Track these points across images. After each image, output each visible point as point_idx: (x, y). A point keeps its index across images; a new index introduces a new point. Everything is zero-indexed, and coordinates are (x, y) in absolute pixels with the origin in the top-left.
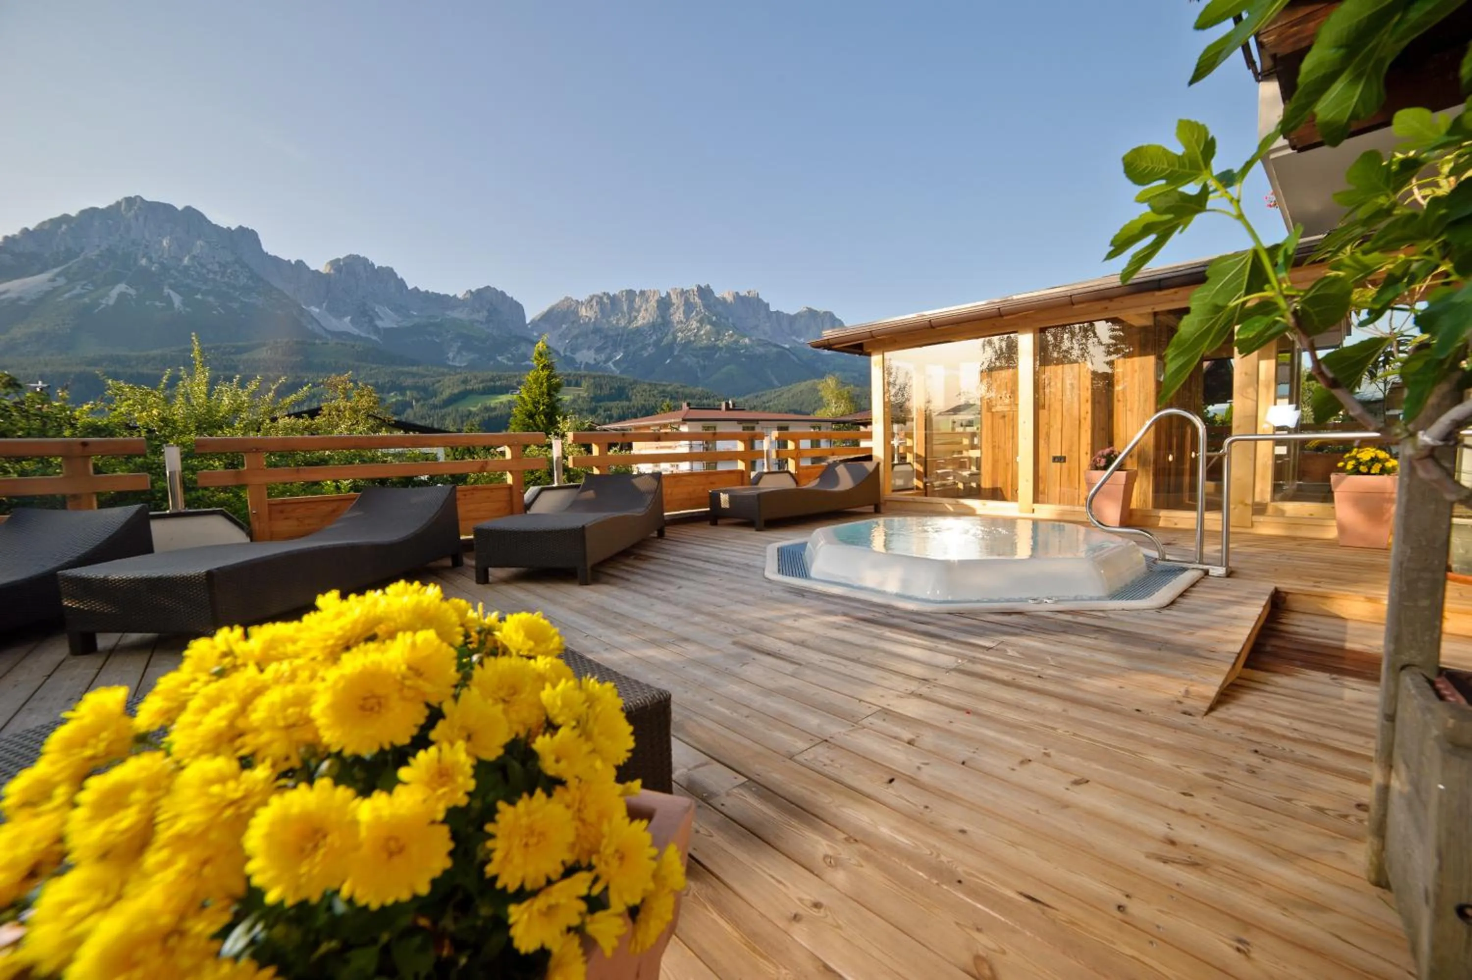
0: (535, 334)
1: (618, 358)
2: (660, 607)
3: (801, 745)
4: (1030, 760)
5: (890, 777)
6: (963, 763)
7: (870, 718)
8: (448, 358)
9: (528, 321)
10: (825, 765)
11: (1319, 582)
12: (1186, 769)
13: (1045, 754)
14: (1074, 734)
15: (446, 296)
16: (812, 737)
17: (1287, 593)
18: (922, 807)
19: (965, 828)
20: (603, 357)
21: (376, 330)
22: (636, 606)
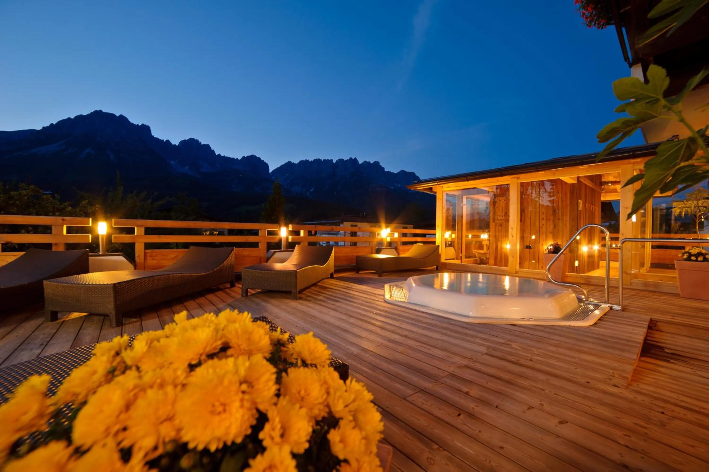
0: (273, 178)
1: (312, 190)
2: (333, 313)
3: (410, 392)
4: (533, 408)
5: (459, 413)
6: (497, 407)
7: (443, 379)
8: (232, 187)
9: (270, 171)
10: (423, 404)
11: (675, 316)
12: (622, 420)
13: (541, 404)
14: (555, 394)
15: (233, 159)
16: (415, 388)
17: (657, 321)
18: (478, 432)
19: (503, 446)
20: (304, 190)
21: (200, 173)
22: (321, 312)
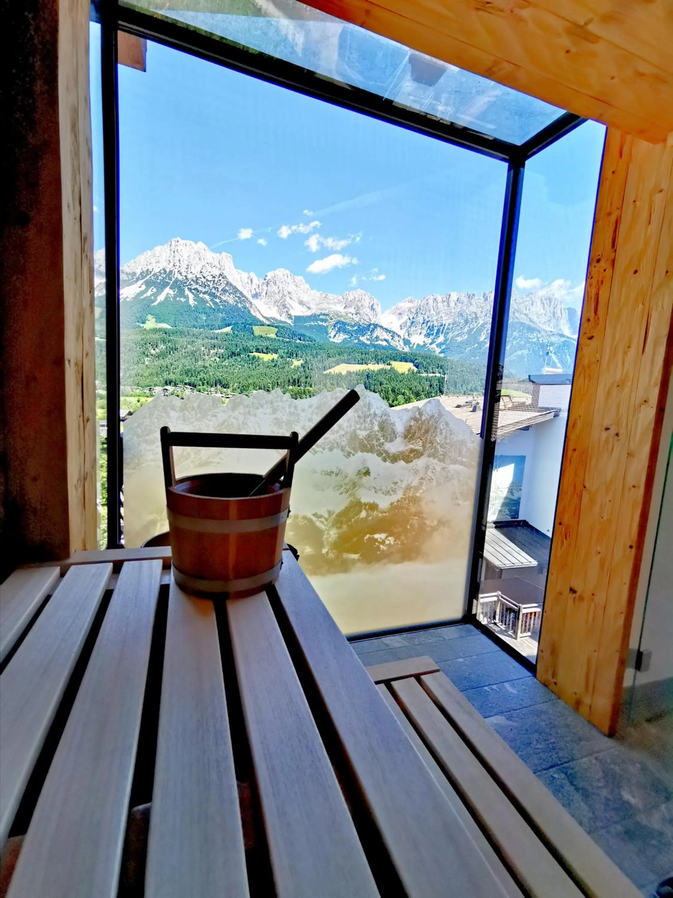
1: (440, 341)
8: (330, 337)
20: (430, 341)
21: (290, 317)
